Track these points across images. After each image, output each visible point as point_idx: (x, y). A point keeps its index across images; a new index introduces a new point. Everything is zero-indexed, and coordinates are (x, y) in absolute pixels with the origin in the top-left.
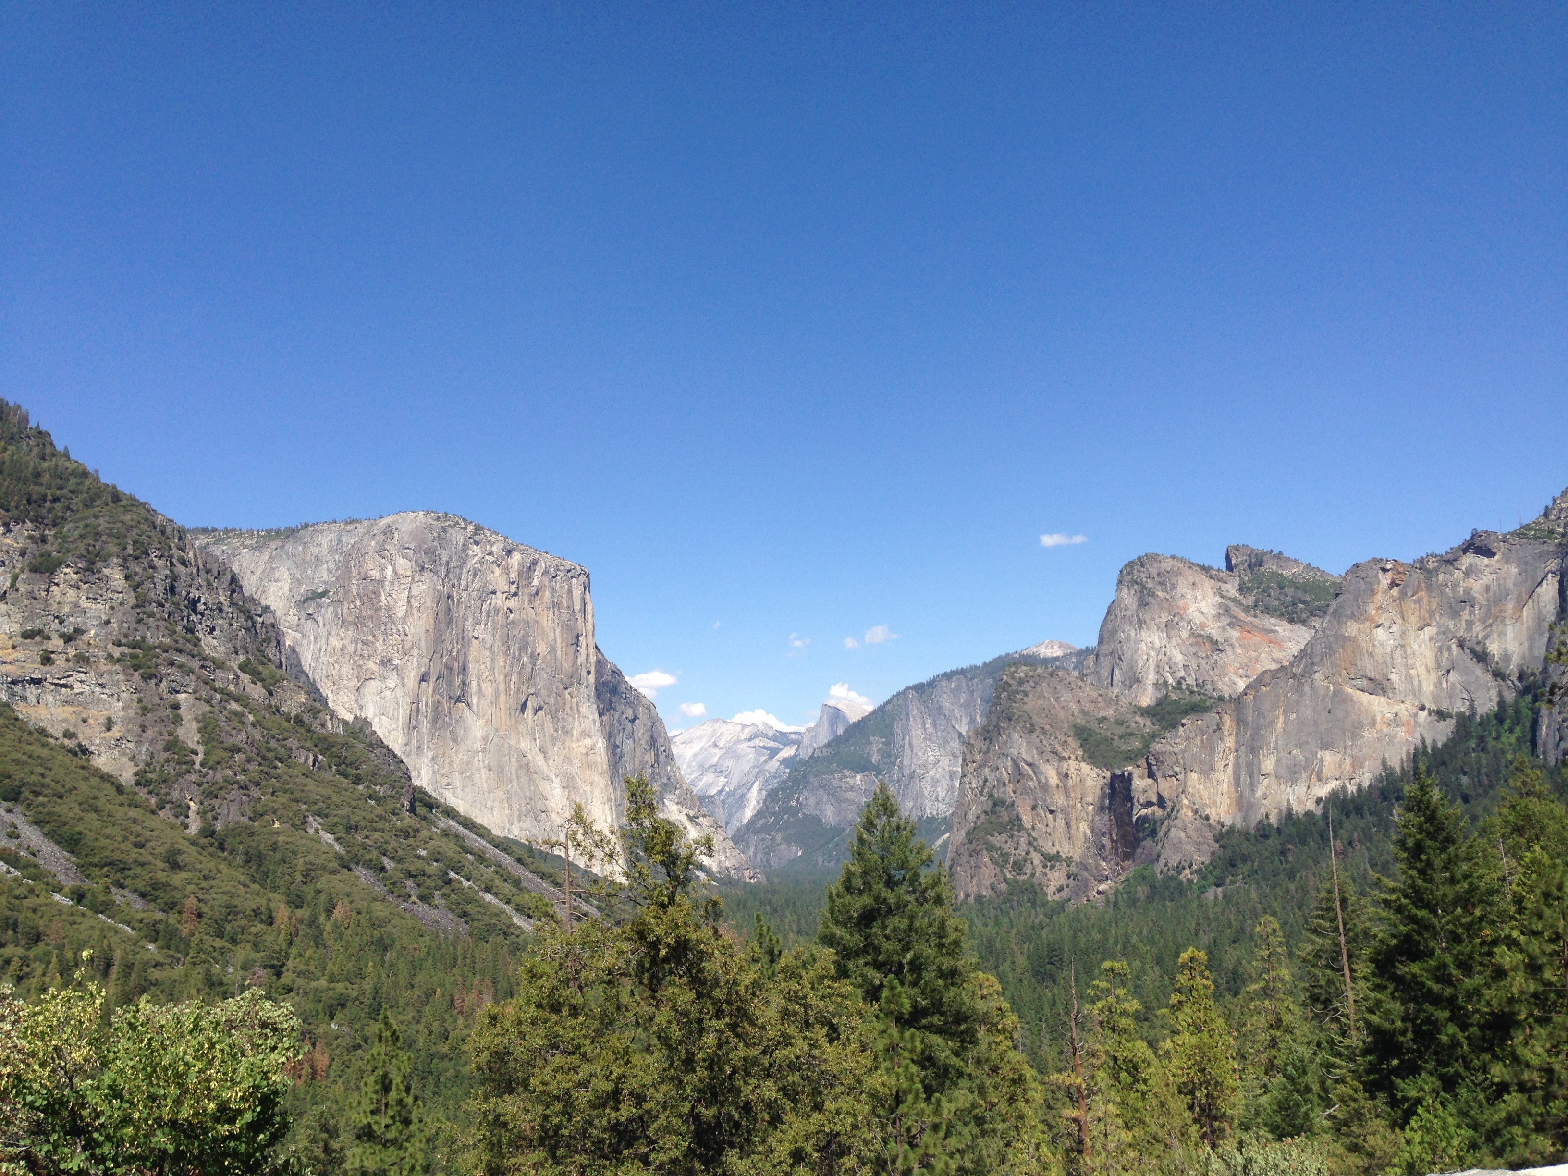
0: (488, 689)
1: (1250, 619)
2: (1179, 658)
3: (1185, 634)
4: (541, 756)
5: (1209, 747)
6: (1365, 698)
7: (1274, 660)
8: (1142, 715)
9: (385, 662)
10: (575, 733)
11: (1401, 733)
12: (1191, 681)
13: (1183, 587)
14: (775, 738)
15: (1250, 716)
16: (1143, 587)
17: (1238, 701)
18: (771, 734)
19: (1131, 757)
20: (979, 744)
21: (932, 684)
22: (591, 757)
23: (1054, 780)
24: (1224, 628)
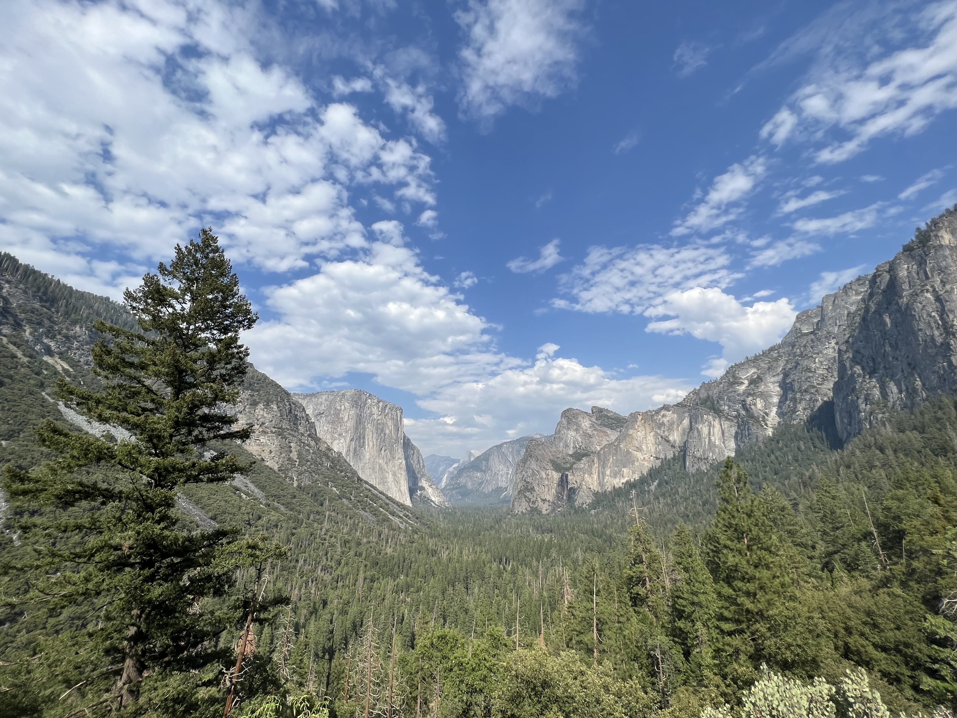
0: (371, 444)
1: (600, 428)
2: (580, 440)
3: (581, 432)
4: (386, 465)
5: (590, 467)
6: (635, 453)
7: (608, 441)
8: (570, 457)
9: (340, 435)
10: (396, 458)
11: (646, 463)
12: (583, 447)
13: (580, 418)
14: (452, 461)
15: (602, 457)
16: (569, 418)
17: (599, 452)
19: (568, 469)
20: (521, 464)
21: (501, 446)
22: (401, 466)
23: (544, 476)
24: (592, 431)
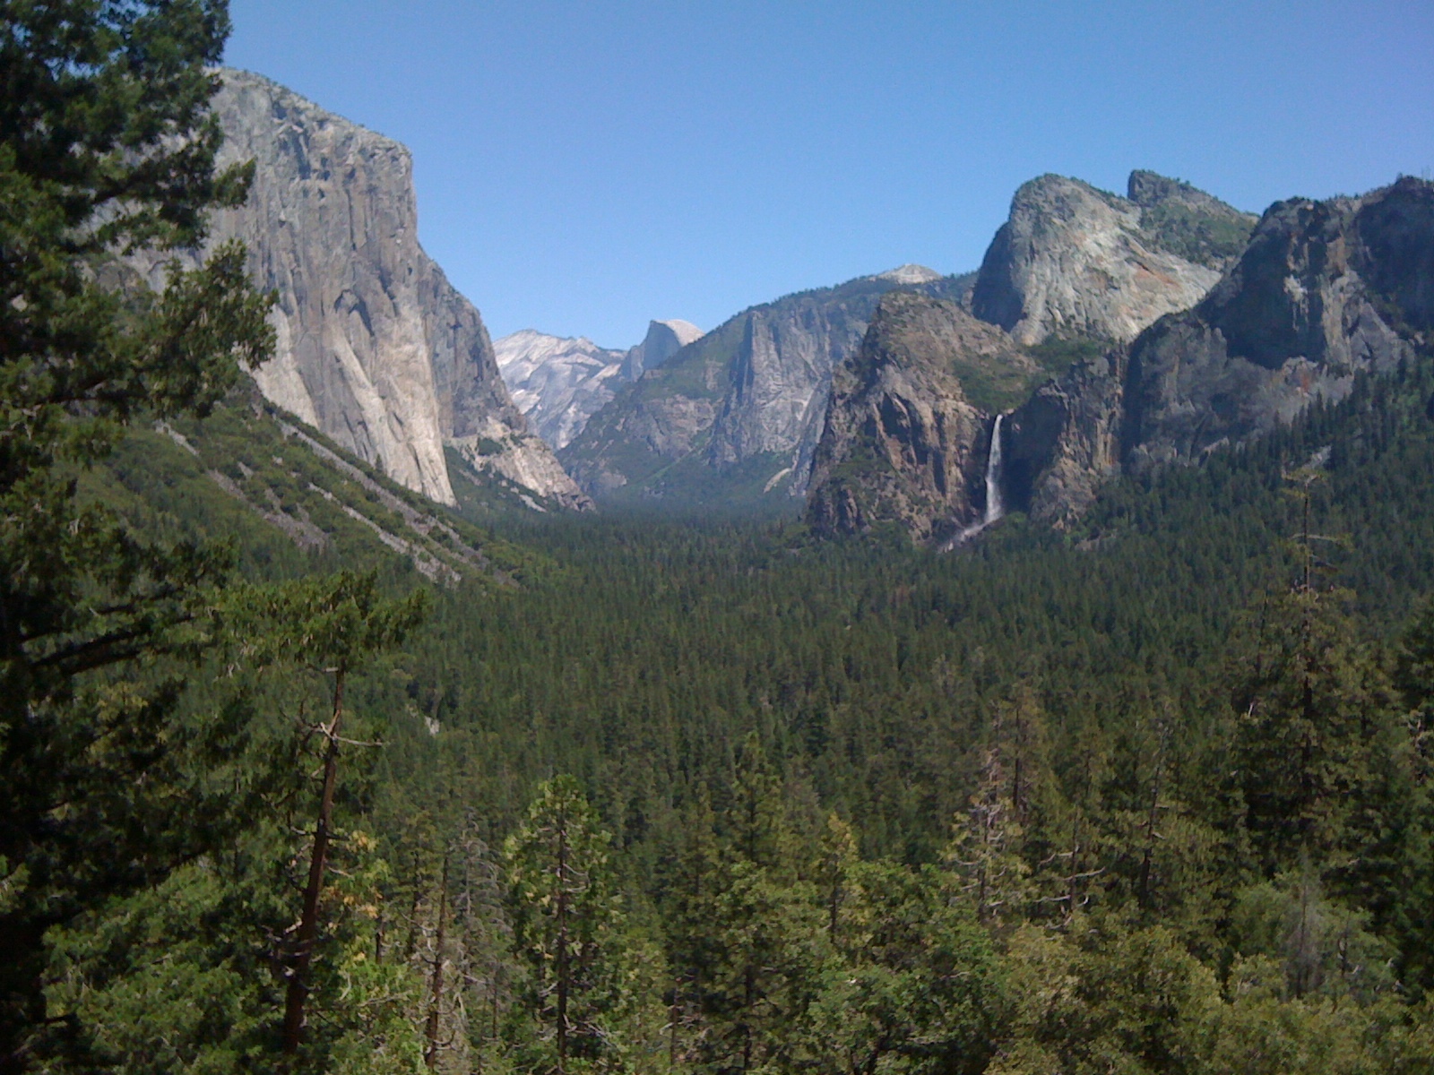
1: (1149, 255)
2: (1070, 294)
3: (1079, 268)
4: (356, 361)
5: (1098, 394)
7: (1169, 301)
8: (1026, 355)
10: (395, 337)
11: (1298, 388)
12: (1081, 320)
13: (1082, 215)
14: (593, 355)
15: (1144, 362)
16: (1040, 212)
17: (1131, 349)
18: (590, 349)
19: (1012, 399)
22: (413, 366)
24: (1120, 263)
